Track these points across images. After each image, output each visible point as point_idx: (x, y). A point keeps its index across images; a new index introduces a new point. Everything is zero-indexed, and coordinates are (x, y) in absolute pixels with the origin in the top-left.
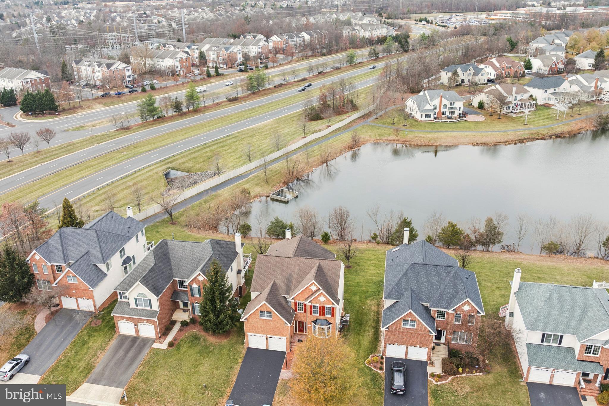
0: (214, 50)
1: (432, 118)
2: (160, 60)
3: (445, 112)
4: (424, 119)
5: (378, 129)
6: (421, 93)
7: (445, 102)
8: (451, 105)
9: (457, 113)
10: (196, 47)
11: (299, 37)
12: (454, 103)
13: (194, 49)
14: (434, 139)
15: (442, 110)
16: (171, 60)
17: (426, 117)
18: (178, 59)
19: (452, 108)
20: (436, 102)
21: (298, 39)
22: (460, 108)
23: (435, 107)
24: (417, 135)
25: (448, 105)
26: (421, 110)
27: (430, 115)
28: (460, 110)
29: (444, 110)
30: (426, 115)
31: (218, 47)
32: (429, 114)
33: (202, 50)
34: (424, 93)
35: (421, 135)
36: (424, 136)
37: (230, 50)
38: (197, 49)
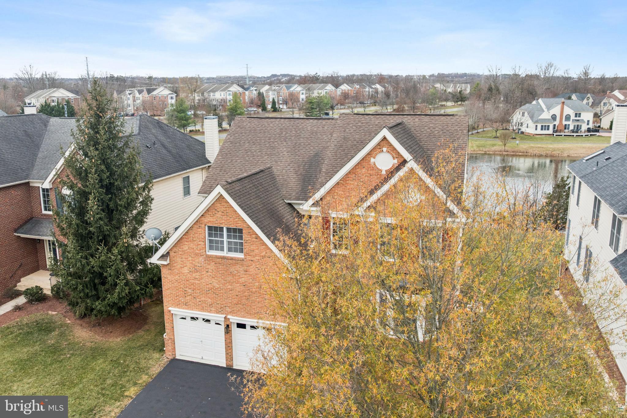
0: (274, 90)
1: (550, 131)
2: (212, 94)
3: (569, 125)
4: (539, 131)
5: (476, 141)
6: (534, 102)
7: (568, 111)
8: (576, 116)
9: (584, 127)
10: (256, 88)
11: (372, 88)
12: (580, 114)
13: (253, 90)
14: (559, 149)
15: (564, 123)
16: (222, 93)
17: (542, 129)
18: (231, 93)
19: (578, 120)
20: (556, 110)
21: (371, 90)
22: (588, 121)
23: (554, 117)
24: (533, 145)
25: (573, 117)
26: (535, 119)
27: (548, 126)
28: (588, 124)
29: (567, 123)
30: (542, 126)
31: (279, 87)
32: (547, 124)
33: (261, 91)
34: (538, 103)
35: (539, 146)
36: (543, 146)
37: (291, 89)
38: (256, 90)
